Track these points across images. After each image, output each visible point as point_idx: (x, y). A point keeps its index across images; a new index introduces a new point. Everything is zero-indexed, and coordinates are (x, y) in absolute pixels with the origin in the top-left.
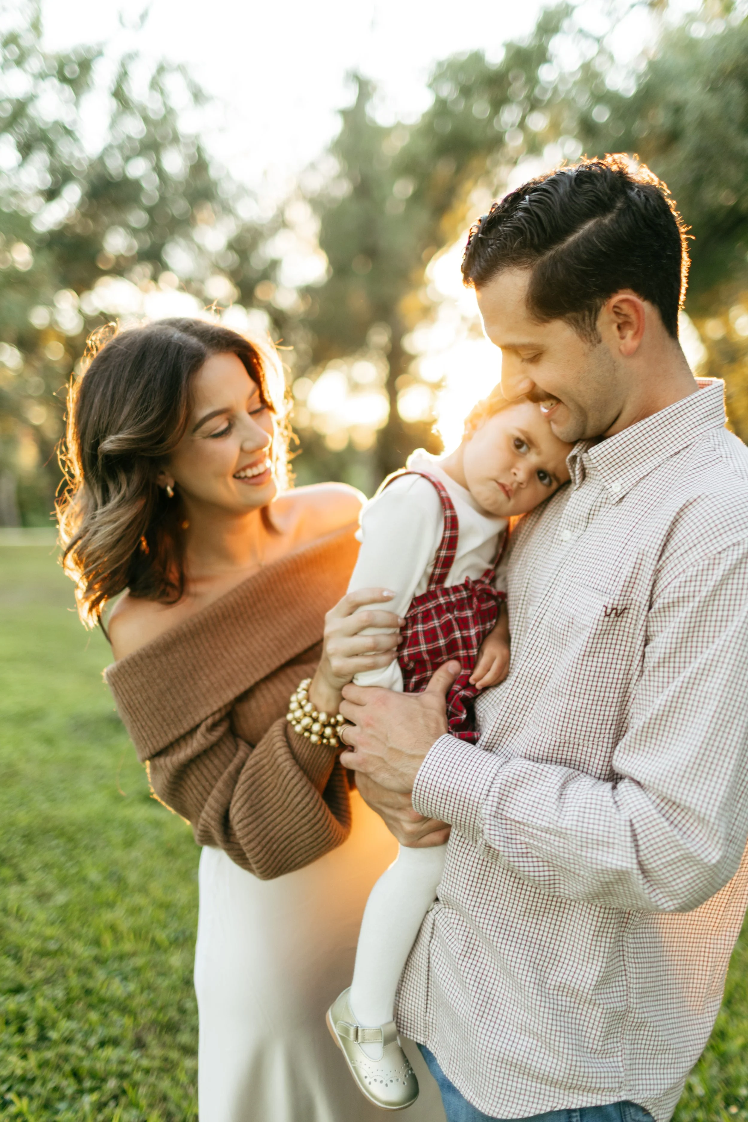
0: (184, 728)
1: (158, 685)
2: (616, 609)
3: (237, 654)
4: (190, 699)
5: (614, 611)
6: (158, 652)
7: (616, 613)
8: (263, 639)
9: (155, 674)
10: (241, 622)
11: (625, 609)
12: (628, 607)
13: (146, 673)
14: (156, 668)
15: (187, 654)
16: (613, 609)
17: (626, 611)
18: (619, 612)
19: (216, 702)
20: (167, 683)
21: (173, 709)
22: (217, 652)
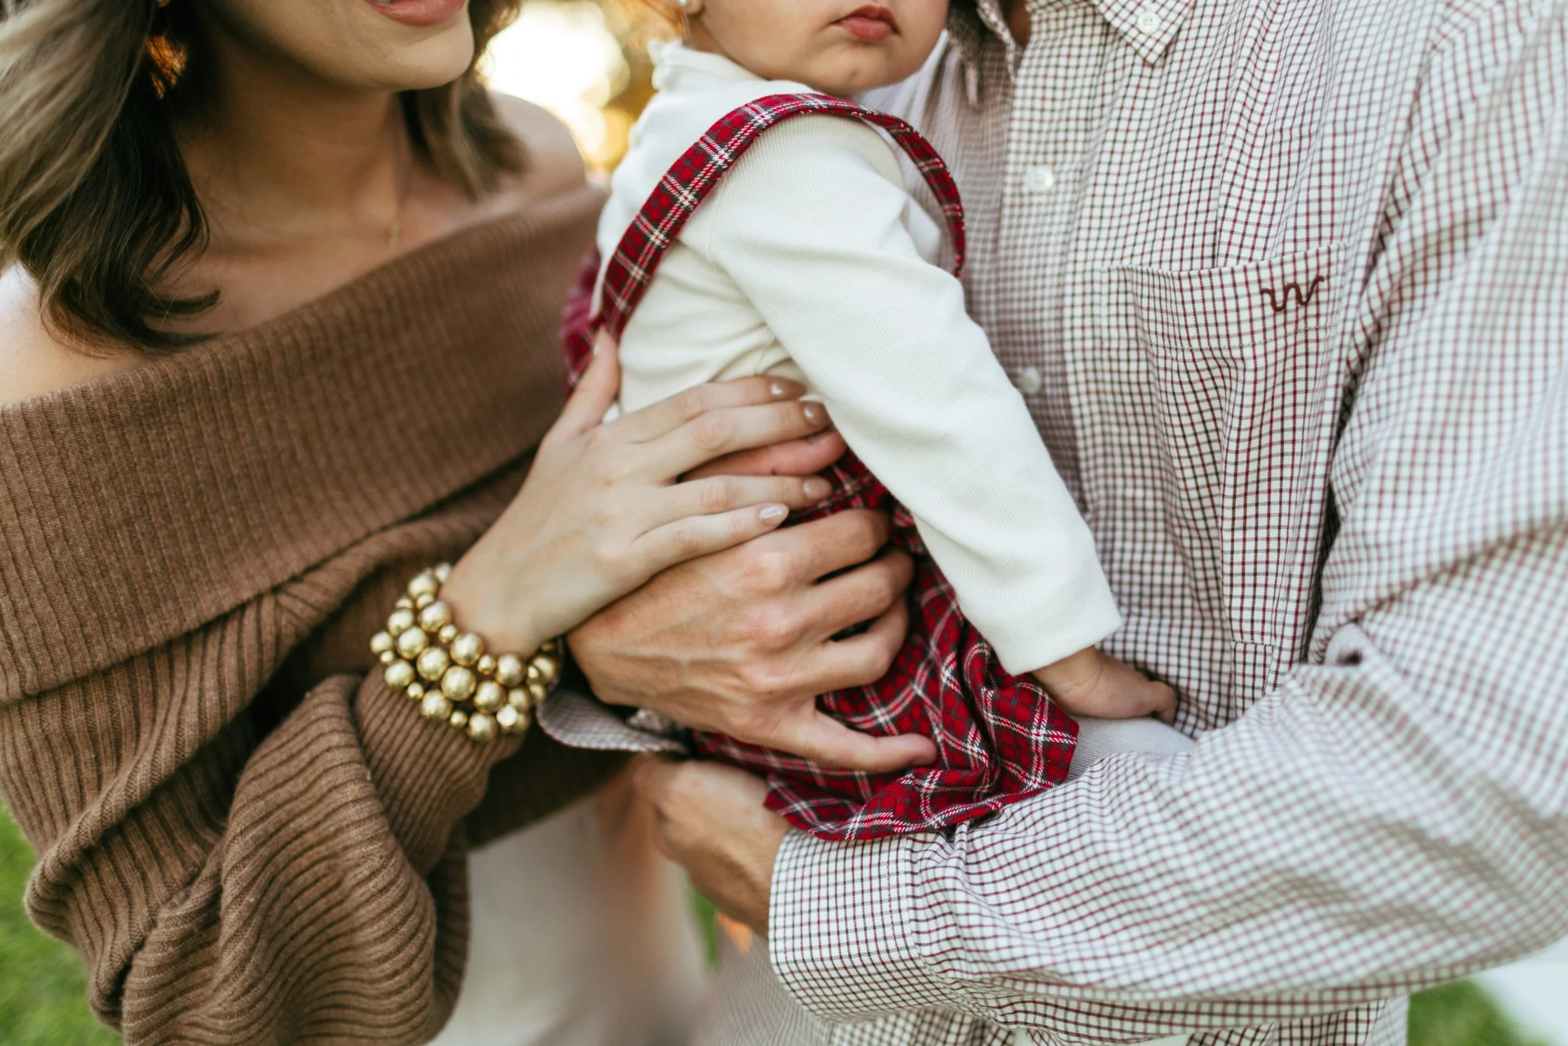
0: (147, 637)
1: (102, 503)
2: (1296, 286)
3: (330, 458)
4: (180, 559)
5: (1292, 293)
6: (124, 412)
7: (1298, 297)
8: (402, 431)
9: (100, 470)
10: (357, 375)
11: (1319, 279)
12: (1323, 272)
13: (73, 462)
14: (106, 456)
15: (199, 435)
16: (1286, 290)
17: (1323, 285)
18: (1303, 291)
19: (250, 577)
20: (128, 503)
21: (127, 577)
22: (281, 444)
